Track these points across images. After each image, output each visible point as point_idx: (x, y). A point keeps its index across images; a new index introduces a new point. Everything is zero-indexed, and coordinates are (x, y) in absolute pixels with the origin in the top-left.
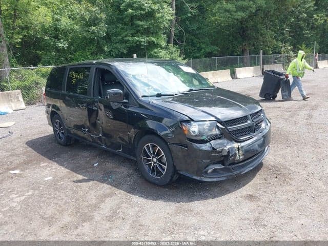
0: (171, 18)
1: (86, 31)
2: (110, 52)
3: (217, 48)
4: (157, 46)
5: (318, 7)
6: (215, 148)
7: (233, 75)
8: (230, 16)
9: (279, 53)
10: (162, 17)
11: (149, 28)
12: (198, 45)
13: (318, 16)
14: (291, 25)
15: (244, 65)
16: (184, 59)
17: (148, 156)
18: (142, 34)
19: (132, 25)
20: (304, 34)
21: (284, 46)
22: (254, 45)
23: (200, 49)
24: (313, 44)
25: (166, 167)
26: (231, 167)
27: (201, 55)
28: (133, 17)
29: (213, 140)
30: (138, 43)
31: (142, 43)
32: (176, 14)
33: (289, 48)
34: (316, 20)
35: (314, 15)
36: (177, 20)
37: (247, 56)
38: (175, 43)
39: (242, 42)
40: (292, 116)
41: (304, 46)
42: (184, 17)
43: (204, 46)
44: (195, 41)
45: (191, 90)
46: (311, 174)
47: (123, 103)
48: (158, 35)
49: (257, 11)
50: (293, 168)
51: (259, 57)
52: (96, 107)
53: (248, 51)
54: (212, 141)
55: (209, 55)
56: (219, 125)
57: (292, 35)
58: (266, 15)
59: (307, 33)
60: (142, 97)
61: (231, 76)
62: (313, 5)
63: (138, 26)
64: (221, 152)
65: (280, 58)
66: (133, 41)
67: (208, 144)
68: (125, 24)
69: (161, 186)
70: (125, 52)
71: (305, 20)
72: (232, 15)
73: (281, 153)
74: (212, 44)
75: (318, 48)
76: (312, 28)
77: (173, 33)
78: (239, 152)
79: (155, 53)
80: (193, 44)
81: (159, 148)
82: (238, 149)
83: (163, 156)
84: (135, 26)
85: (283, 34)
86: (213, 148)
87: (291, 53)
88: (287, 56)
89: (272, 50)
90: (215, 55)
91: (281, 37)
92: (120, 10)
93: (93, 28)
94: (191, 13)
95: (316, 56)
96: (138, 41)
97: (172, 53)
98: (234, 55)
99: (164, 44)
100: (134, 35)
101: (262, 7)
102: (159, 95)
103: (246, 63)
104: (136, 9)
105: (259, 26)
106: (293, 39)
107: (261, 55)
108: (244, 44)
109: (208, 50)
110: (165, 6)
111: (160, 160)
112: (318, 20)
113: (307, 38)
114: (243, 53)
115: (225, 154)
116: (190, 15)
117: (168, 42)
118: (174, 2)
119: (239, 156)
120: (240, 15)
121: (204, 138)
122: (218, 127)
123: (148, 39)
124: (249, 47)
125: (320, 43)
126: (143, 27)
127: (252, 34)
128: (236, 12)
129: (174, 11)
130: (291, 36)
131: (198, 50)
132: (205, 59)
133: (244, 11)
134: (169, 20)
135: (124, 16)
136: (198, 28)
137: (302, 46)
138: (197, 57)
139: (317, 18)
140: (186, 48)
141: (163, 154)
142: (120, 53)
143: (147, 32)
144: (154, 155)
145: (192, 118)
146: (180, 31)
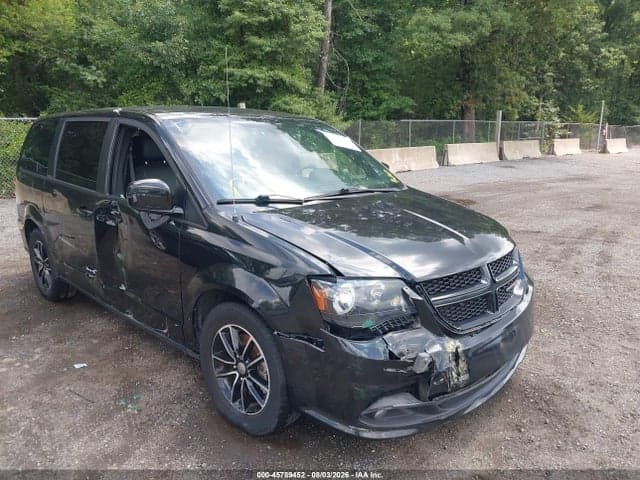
0: (321, 34)
1: (143, 50)
2: (193, 96)
3: (411, 102)
4: (290, 89)
5: (610, 33)
6: (396, 352)
7: (442, 157)
8: (440, 39)
9: (533, 118)
10: (304, 32)
11: (275, 53)
12: (375, 95)
13: (610, 52)
14: (556, 65)
15: (464, 138)
16: (346, 120)
17: (226, 356)
18: (261, 63)
19: (242, 43)
20: (581, 85)
21: (543, 106)
22: (484, 101)
23: (377, 102)
24: (599, 105)
25: (268, 391)
26: (437, 401)
27: (379, 115)
28: (243, 29)
29: (391, 330)
30: (251, 81)
31: (260, 82)
32: (333, 28)
33: (553, 110)
34: (606, 58)
35: (603, 50)
36: (334, 39)
37: (471, 121)
38: (329, 87)
39: (461, 93)
40: (566, 255)
41: (581, 107)
42: (349, 35)
43: (385, 96)
44: (368, 86)
45: (344, 192)
46: (631, 418)
47: (170, 214)
48: (294, 69)
49: (494, 32)
50: (583, 397)
51: (493, 125)
52: (114, 219)
53: (473, 112)
54: (390, 334)
55: (396, 115)
56: (408, 290)
57: (558, 84)
58: (512, 42)
59: (589, 82)
60: (219, 203)
61: (437, 159)
62: (600, 30)
63: (254, 47)
64: (412, 364)
65: (535, 128)
66: (241, 76)
67: (378, 341)
68: (227, 40)
69: (255, 437)
70: (223, 97)
71: (584, 58)
72: (444, 38)
73: (552, 350)
74: (404, 93)
75: (607, 113)
76: (598, 74)
77: (325, 66)
78: (457, 365)
79: (286, 103)
80: (364, 92)
81: (252, 338)
82: (456, 356)
83: (262, 360)
84: (246, 46)
85: (543, 81)
86: (391, 353)
87: (557, 119)
88: (549, 126)
89: (519, 113)
90: (408, 116)
91: (537, 88)
92: (218, 11)
93: (159, 44)
94: (362, 28)
95: (603, 128)
96: (251, 77)
97: (321, 106)
98: (444, 118)
99: (304, 86)
100: (245, 64)
101: (504, 26)
102: (263, 201)
103: (468, 136)
104: (252, 11)
105: (498, 63)
106: (560, 93)
107: (499, 122)
108: (465, 97)
109: (394, 105)
110: (310, 8)
111: (255, 371)
112: (609, 58)
113: (587, 93)
114: (463, 113)
115: (421, 368)
116: (360, 32)
117: (316, 83)
118: (330, 4)
119: (459, 374)
120: (461, 39)
121: (368, 324)
122: (405, 296)
123: (271, 73)
124: (475, 103)
125: (610, 105)
126: (262, 51)
127: (481, 78)
128: (452, 32)
129: (329, 22)
130: (556, 88)
131: (374, 103)
132: (386, 122)
133: (467, 32)
134: (317, 39)
135: (225, 25)
136: (377, 60)
137: (576, 109)
138: (372, 119)
139: (608, 54)
140: (349, 98)
141: (263, 356)
142: (212, 100)
143: (271, 59)
144: (241, 354)
145: (340, 269)
146: (341, 65)
